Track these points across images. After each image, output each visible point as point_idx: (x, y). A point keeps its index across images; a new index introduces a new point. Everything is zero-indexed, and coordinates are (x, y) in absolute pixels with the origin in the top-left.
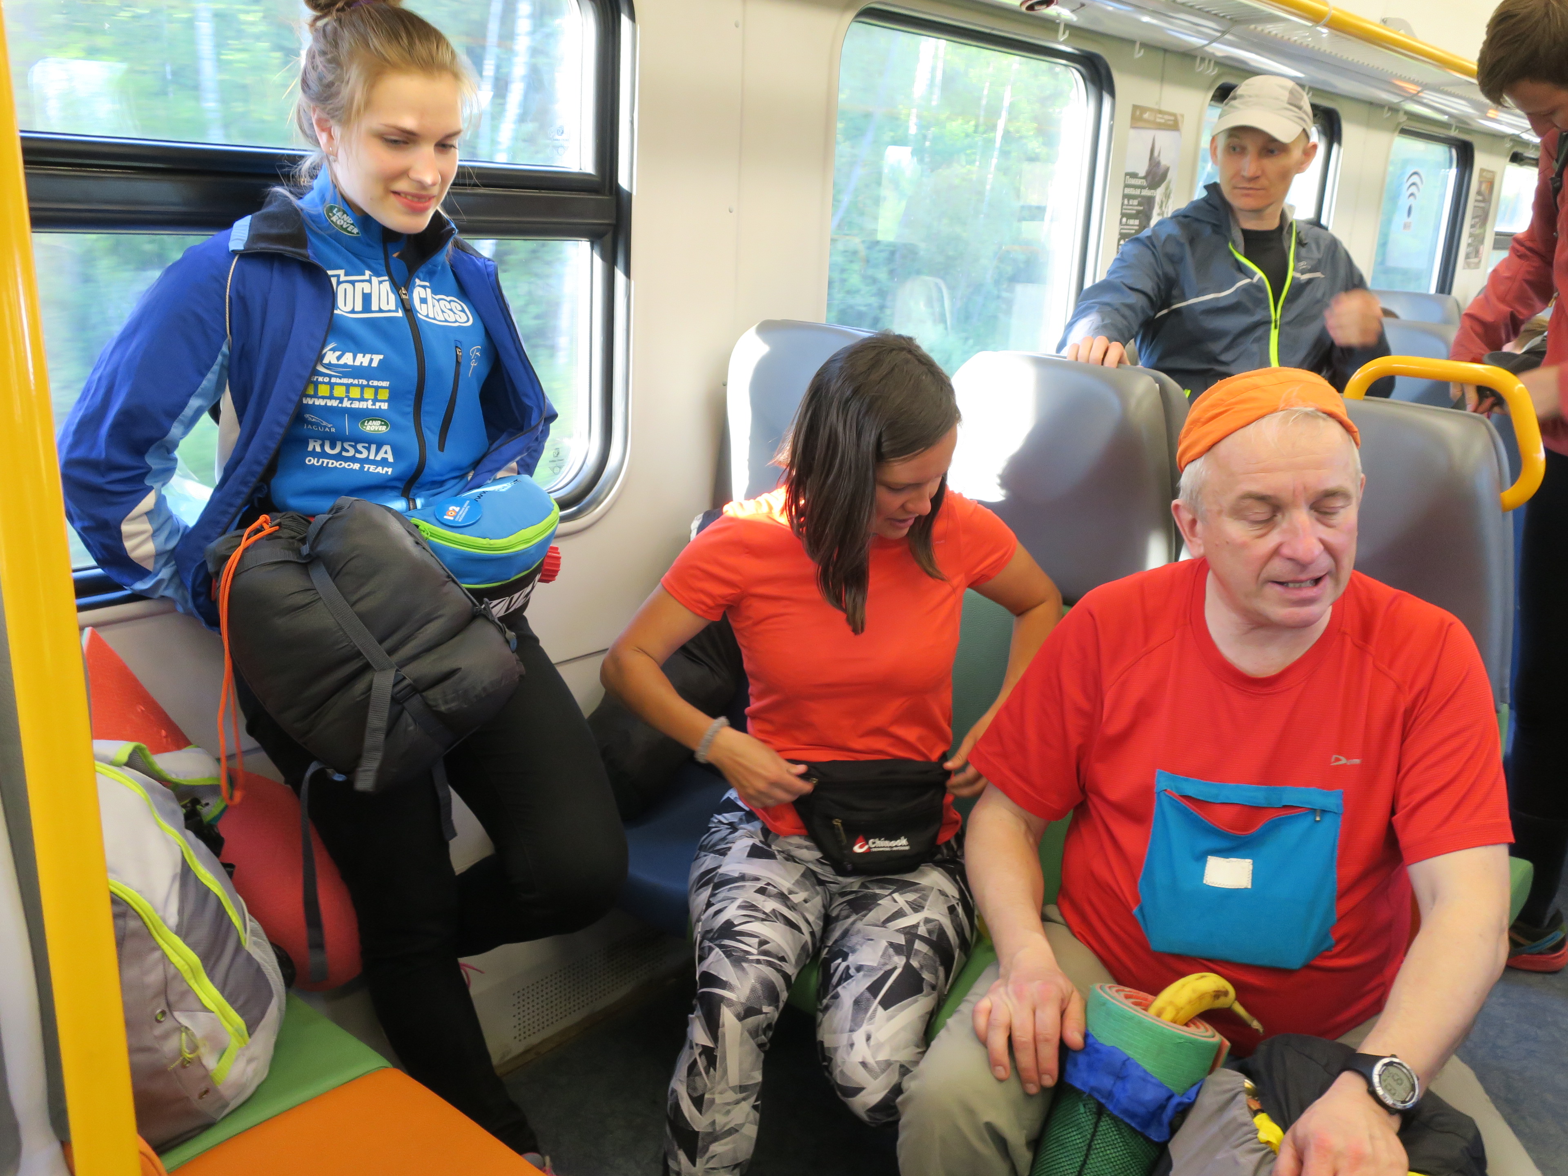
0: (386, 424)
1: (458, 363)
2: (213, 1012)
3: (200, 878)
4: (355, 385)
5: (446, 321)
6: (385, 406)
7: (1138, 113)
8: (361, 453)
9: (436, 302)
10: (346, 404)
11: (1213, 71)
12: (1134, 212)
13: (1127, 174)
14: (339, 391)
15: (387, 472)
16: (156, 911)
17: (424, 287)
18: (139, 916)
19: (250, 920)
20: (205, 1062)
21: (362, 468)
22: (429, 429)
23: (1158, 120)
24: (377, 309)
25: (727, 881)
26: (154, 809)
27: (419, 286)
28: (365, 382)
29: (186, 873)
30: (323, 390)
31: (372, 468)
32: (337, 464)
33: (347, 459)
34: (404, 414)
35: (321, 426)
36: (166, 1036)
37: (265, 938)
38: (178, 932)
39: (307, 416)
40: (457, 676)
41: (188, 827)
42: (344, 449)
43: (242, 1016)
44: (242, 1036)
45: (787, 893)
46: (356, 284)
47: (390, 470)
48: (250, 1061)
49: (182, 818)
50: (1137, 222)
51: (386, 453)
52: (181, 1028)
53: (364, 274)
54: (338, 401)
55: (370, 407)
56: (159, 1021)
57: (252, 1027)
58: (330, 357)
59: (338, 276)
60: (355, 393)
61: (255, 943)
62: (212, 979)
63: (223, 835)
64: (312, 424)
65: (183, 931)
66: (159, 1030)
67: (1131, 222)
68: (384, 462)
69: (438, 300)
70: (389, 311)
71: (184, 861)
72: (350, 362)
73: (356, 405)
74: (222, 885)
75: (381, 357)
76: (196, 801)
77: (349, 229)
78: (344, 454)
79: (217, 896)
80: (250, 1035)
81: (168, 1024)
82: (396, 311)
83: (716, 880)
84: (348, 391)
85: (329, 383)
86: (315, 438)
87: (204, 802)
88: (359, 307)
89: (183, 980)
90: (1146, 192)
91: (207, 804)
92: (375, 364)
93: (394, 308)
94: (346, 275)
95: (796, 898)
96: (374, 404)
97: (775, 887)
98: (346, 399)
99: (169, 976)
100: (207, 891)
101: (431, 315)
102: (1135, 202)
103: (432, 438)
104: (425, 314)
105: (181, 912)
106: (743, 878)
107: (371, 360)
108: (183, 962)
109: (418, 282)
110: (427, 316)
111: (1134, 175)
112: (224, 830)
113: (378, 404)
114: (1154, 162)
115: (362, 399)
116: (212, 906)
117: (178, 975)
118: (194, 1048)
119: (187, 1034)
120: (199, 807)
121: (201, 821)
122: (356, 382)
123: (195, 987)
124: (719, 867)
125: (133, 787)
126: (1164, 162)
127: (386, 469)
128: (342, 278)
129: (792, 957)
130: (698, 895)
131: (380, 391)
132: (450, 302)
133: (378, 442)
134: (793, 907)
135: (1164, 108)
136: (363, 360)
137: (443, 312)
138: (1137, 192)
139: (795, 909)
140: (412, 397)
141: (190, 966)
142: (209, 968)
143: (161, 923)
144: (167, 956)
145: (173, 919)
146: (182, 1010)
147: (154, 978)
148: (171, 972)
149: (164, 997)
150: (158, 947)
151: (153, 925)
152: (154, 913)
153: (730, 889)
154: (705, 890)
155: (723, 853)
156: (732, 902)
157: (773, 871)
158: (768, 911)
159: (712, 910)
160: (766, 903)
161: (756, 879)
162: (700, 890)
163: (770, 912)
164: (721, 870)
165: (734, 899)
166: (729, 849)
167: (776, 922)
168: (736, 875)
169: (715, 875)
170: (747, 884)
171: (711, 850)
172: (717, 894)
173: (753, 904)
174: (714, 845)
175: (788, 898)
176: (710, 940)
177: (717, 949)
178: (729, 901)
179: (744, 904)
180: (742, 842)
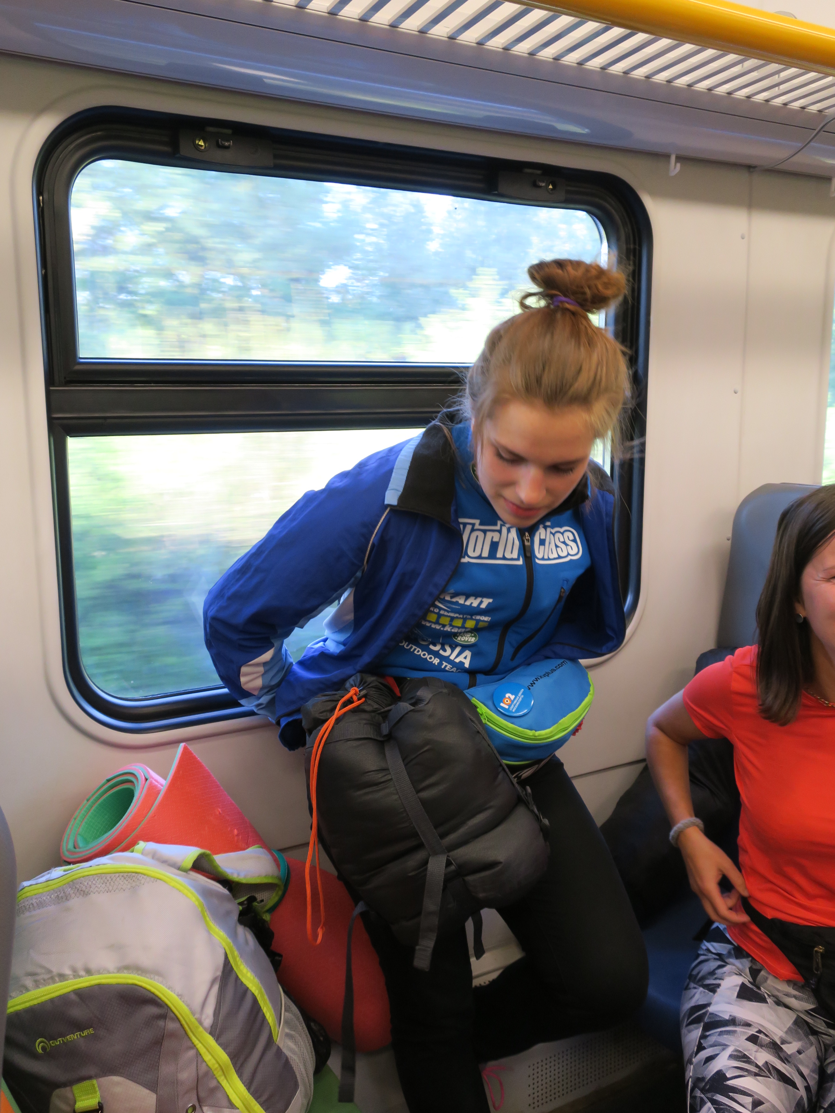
2: (239, 1109)
3: (240, 978)
16: (193, 1014)
25: (717, 1023)
26: (207, 913)
29: (226, 975)
45: (779, 1043)
49: (236, 916)
59: (473, 525)
61: (289, 1035)
65: (217, 1033)
71: (227, 963)
76: (253, 898)
79: (253, 994)
83: (706, 1019)
87: (260, 898)
89: (213, 1077)
91: (262, 900)
95: (790, 1049)
97: (766, 1036)
99: (201, 1073)
100: (247, 989)
106: (733, 1021)
108: (214, 1061)
116: (247, 1003)
117: (209, 1071)
120: (254, 903)
123: (224, 1083)
124: (708, 1005)
128: (476, 527)
134: (785, 1059)
139: (789, 1062)
141: (220, 1065)
142: (238, 1065)
143: (196, 1023)
144: (200, 1055)
145: (208, 1020)
146: (210, 1106)
147: (186, 1075)
148: (203, 1069)
149: (195, 1091)
150: (193, 1046)
151: (189, 1027)
152: (191, 1016)
153: (721, 1033)
154: (697, 1028)
155: (713, 989)
156: (723, 1049)
157: (763, 1017)
158: (760, 1064)
159: (704, 1054)
160: (758, 1054)
161: (748, 1025)
162: (692, 1027)
163: (763, 1065)
164: (711, 1009)
165: (725, 1046)
166: (719, 985)
167: (770, 1078)
168: (727, 1017)
169: (705, 1014)
170: (738, 1029)
171: (700, 983)
172: (707, 1036)
173: (745, 1054)
174: (704, 978)
175: (782, 1048)
176: (703, 1091)
177: (709, 1104)
178: (720, 1048)
179: (735, 1053)
180: (731, 980)
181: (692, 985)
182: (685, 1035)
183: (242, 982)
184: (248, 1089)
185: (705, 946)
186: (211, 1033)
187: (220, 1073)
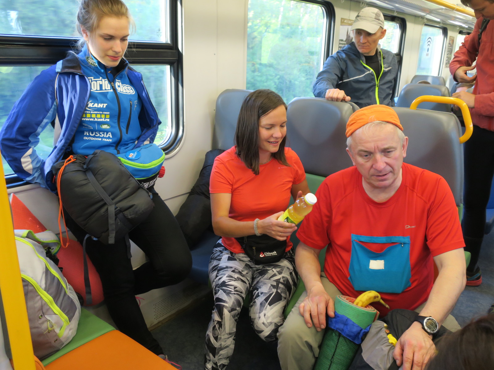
0: (109, 126)
1: (131, 106)
2: (58, 315)
3: (51, 272)
4: (99, 114)
5: (126, 93)
6: (108, 120)
7: (343, 20)
8: (101, 135)
9: (123, 87)
10: (96, 120)
13: (340, 40)
14: (94, 116)
15: (110, 141)
16: (38, 283)
17: (119, 82)
18: (33, 286)
19: (68, 285)
20: (56, 331)
21: (102, 140)
22: (123, 127)
23: (349, 23)
24: (104, 89)
25: (222, 269)
26: (36, 251)
27: (118, 82)
28: (102, 113)
29: (47, 271)
30: (88, 116)
31: (105, 140)
32: (94, 139)
33: (97, 137)
34: (115, 122)
35: (88, 127)
36: (43, 323)
37: (74, 291)
38: (45, 290)
39: (83, 124)
40: (134, 207)
41: (47, 256)
42: (96, 134)
43: (67, 316)
44: (67, 322)
45: (241, 271)
46: (97, 81)
47: (111, 140)
48: (70, 330)
49: (45, 254)
51: (109, 135)
52: (47, 320)
53: (100, 78)
54: (93, 119)
55: (104, 120)
56: (40, 318)
57: (70, 319)
58: (90, 105)
59: (91, 79)
60: (99, 116)
61: (70, 292)
62: (57, 305)
63: (59, 258)
64: (85, 126)
65: (47, 290)
66: (40, 321)
68: (109, 138)
69: (124, 86)
70: (108, 90)
71: (46, 267)
72: (97, 106)
73: (99, 120)
74: (59, 274)
75: (107, 104)
76: (49, 248)
77: (94, 64)
78: (96, 135)
79: (57, 278)
80: (70, 322)
81: (43, 319)
82: (111, 90)
83: (218, 269)
84: (96, 116)
85: (90, 113)
86: (87, 131)
87: (52, 248)
88: (98, 89)
89: (47, 305)
91: (53, 249)
92: (105, 107)
93: (110, 89)
94: (94, 78)
95: (244, 273)
96: (105, 120)
97: (237, 270)
98: (96, 118)
99: (43, 304)
100: (54, 276)
101: (122, 91)
103: (124, 130)
104: (120, 90)
105: (46, 283)
106: (227, 267)
107: (103, 105)
108: (47, 300)
109: (117, 80)
110: (120, 91)
112: (59, 257)
113: (106, 120)
114: (348, 36)
115: (101, 118)
116: (56, 281)
117: (46, 303)
118: (52, 326)
119: (49, 322)
120: (50, 250)
121: (51, 254)
122: (99, 112)
123: (51, 307)
124: (219, 264)
125: (29, 244)
127: (110, 140)
128: (93, 80)
129: (244, 292)
130: (213, 274)
131: (107, 115)
132: (127, 86)
133: (107, 132)
134: (243, 276)
135: (351, 18)
136: (101, 106)
137: (125, 90)
139: (244, 276)
140: (117, 117)
141: (50, 301)
142: (56, 301)
143: (40, 287)
144: (42, 298)
145: (43, 286)
146: (47, 315)
147: (38, 305)
148: (44, 302)
149: (41, 311)
150: (39, 295)
151: (37, 288)
152: (37, 284)
153: (223, 271)
154: (215, 272)
155: (220, 260)
157: (236, 265)
158: (236, 278)
159: (218, 278)
160: (235, 275)
161: (231, 268)
162: (213, 272)
166: (221, 258)
167: (239, 281)
168: (225, 267)
169: (218, 267)
170: (229, 269)
171: (215, 259)
172: (219, 273)
173: (231, 276)
174: (216, 257)
175: (242, 273)
176: (218, 287)
177: (221, 290)
178: (224, 275)
179: (228, 276)
180: (225, 256)
181: (212, 260)
182: (211, 275)
183: (53, 274)
184: (60, 309)
187: (50, 303)
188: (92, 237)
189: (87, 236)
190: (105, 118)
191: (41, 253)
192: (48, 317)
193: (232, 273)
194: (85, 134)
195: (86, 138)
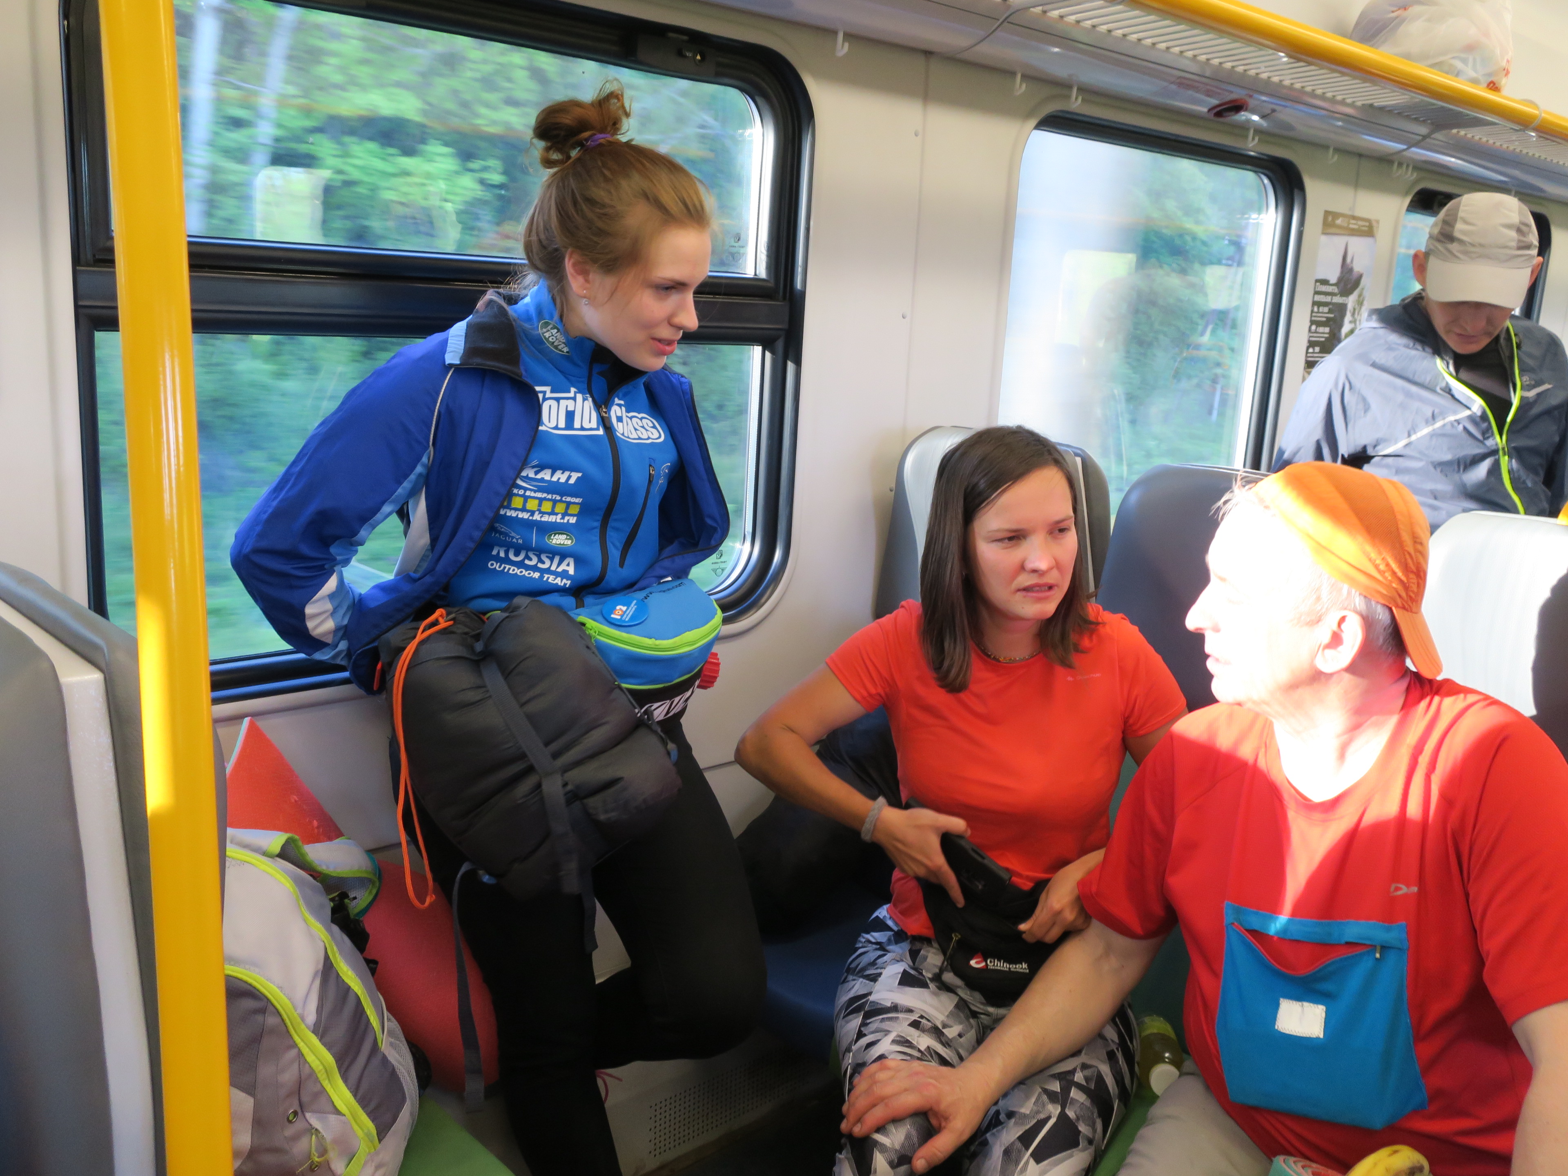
0: (571, 539)
1: (650, 480)
2: (345, 1115)
3: (341, 975)
4: (548, 500)
5: (639, 439)
6: (573, 520)
7: (1330, 219)
8: (543, 562)
9: (630, 420)
10: (537, 517)
11: (1411, 175)
12: (1324, 319)
13: (1317, 281)
14: (532, 505)
15: (565, 584)
16: (295, 1008)
17: (621, 405)
18: (278, 1013)
19: (389, 1020)
20: (333, 1166)
21: (542, 577)
22: (614, 545)
23: (1351, 226)
24: (580, 426)
25: (878, 1011)
26: (302, 903)
27: (617, 405)
29: (328, 970)
30: (517, 502)
31: (552, 578)
32: (517, 570)
33: (528, 568)
34: (591, 528)
35: (509, 536)
36: (296, 1138)
37: (403, 1039)
38: (315, 1032)
39: (499, 527)
40: (617, 787)
41: (334, 921)
42: (527, 557)
43: (373, 1120)
44: (372, 1141)
45: (941, 1028)
46: (561, 401)
48: (378, 1167)
49: (329, 913)
50: (1327, 330)
51: (568, 565)
52: (311, 1130)
53: (568, 391)
54: (529, 514)
55: (558, 521)
56: (290, 1122)
57: (382, 1132)
59: (545, 393)
60: (547, 507)
61: (391, 1044)
62: (346, 1082)
63: (368, 930)
64: (501, 533)
65: (321, 1030)
66: (289, 1131)
67: (1321, 329)
68: (564, 575)
69: (632, 418)
70: (591, 429)
71: (327, 958)
72: (548, 478)
73: (546, 518)
74: (364, 984)
75: (579, 474)
76: (344, 895)
77: (560, 347)
78: (527, 562)
79: (356, 994)
80: (380, 1140)
81: (299, 1125)
82: (597, 429)
83: (867, 1008)
84: (540, 505)
85: (523, 496)
86: (501, 547)
87: (352, 895)
88: (562, 423)
89: (317, 1080)
90: (1337, 300)
91: (355, 898)
92: (572, 481)
93: (595, 426)
94: (552, 391)
96: (563, 518)
97: (928, 1020)
98: (537, 513)
99: (303, 1077)
100: (348, 988)
101: (626, 434)
102: (1326, 309)
103: (615, 554)
105: (319, 1010)
106: (895, 1008)
107: (569, 477)
108: (318, 1062)
109: (615, 400)
110: (623, 434)
111: (1325, 282)
112: (370, 924)
113: (567, 519)
114: (1346, 268)
115: (553, 513)
116: (351, 1004)
117: (312, 1074)
118: (323, 1152)
119: (317, 1136)
120: (346, 901)
121: (348, 914)
122: (549, 496)
123: (329, 1088)
124: (870, 994)
125: (283, 880)
126: (1357, 268)
127: (564, 581)
128: (548, 395)
131: (570, 506)
132: (642, 419)
133: (563, 554)
135: (1359, 213)
136: (561, 477)
137: (636, 429)
138: (1328, 299)
140: (602, 512)
141: (325, 1067)
142: (343, 1070)
143: (299, 1020)
144: (303, 1055)
145: (311, 1018)
146: (314, 1112)
147: (289, 1077)
148: (306, 1071)
149: (297, 1097)
150: (295, 1045)
151: (291, 1023)
152: (293, 1010)
153: (883, 1020)
154: (856, 1018)
155: (874, 978)
156: (886, 1035)
157: (926, 1002)
158: (922, 1048)
159: (864, 1041)
160: (920, 1039)
161: (910, 1011)
162: (851, 1017)
163: (925, 1050)
164: (872, 998)
165: (887, 1032)
166: (880, 974)
167: (931, 1062)
168: (889, 1004)
169: (866, 1002)
170: (901, 1015)
171: (860, 974)
172: (867, 1024)
173: (907, 1040)
174: (864, 969)
175: (943, 1033)
178: (883, 1034)
179: (898, 1039)
180: (892, 971)
181: (850, 977)
182: (842, 1027)
183: (343, 980)
184: (355, 1096)
185: (864, 938)
186: (313, 1032)
187: (325, 1076)
188: (481, 872)
189: (465, 867)
190: (564, 515)
191: (316, 912)
192: (314, 1120)
193: (912, 1030)
194: (494, 552)
195: (497, 566)
